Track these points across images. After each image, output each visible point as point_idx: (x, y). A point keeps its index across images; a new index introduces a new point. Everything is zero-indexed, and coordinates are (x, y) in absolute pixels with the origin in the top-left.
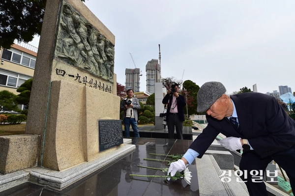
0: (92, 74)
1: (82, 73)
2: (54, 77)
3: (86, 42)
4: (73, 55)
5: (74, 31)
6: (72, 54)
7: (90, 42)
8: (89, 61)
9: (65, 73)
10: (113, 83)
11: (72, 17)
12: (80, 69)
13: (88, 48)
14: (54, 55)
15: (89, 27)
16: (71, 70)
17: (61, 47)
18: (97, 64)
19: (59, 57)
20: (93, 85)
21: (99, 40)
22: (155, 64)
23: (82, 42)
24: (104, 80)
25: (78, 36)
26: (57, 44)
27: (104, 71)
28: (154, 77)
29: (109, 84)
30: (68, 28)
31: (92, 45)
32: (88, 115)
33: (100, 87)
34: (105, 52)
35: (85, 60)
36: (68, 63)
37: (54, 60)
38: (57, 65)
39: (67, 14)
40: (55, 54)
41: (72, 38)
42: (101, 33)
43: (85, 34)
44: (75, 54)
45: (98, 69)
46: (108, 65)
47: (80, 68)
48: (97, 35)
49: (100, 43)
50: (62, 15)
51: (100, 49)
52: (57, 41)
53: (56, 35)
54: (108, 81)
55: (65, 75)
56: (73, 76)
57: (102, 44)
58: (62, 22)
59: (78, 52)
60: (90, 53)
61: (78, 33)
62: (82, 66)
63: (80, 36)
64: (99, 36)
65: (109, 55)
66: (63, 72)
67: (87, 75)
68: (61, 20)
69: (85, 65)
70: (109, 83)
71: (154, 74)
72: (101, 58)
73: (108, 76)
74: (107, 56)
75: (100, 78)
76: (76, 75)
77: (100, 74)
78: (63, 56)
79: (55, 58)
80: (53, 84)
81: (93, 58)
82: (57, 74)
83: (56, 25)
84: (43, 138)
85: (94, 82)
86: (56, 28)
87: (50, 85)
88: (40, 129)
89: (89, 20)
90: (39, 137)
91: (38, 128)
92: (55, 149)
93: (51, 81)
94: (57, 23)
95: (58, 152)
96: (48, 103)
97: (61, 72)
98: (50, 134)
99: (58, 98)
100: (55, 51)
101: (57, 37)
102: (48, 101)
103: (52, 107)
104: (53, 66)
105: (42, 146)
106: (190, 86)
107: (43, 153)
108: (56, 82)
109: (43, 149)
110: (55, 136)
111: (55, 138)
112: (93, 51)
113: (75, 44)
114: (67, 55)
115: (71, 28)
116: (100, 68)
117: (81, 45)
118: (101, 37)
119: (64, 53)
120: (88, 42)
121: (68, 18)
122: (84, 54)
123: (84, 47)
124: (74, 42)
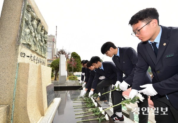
1: (33, 54)
2: (20, 60)
3: (36, 32)
4: (30, 41)
9: (25, 54)
10: (46, 58)
11: (31, 14)
14: (20, 42)
16: (28, 52)
17: (24, 36)
18: (40, 47)
20: (38, 62)
23: (34, 32)
24: (43, 57)
25: (32, 27)
26: (22, 34)
30: (28, 22)
31: (38, 33)
33: (40, 62)
34: (44, 37)
37: (20, 46)
38: (22, 49)
39: (28, 11)
40: (21, 41)
41: (29, 29)
42: (43, 25)
45: (40, 50)
47: (33, 51)
48: (41, 26)
50: (26, 12)
51: (42, 36)
52: (22, 31)
53: (21, 27)
54: (44, 57)
55: (25, 57)
56: (29, 57)
58: (26, 18)
59: (32, 39)
60: (38, 39)
61: (32, 25)
62: (33, 49)
64: (43, 27)
65: (45, 39)
66: (24, 54)
67: (35, 55)
68: (25, 15)
70: (44, 59)
73: (44, 54)
74: (45, 41)
75: (41, 56)
76: (30, 56)
77: (42, 53)
78: (25, 43)
79: (21, 44)
80: (20, 65)
82: (21, 56)
83: (21, 19)
84: (11, 107)
85: (38, 59)
86: (20, 21)
87: (18, 65)
88: (7, 100)
89: (38, 16)
90: (7, 107)
91: (5, 100)
92: (27, 114)
93: (18, 62)
94: (21, 17)
95: (29, 115)
96: (16, 79)
97: (23, 55)
98: (20, 103)
99: (28, 76)
100: (20, 39)
101: (22, 29)
102: (16, 78)
103: (20, 82)
104: (19, 51)
105: (11, 113)
106: (75, 56)
107: (12, 119)
108: (24, 64)
109: (13, 115)
110: (26, 104)
111: (26, 106)
112: (39, 38)
113: (31, 33)
114: (27, 42)
115: (30, 22)
116: (41, 49)
117: (34, 34)
118: (43, 29)
119: (25, 40)
120: (37, 32)
121: (29, 14)
122: (35, 40)
123: (35, 35)
124: (31, 32)
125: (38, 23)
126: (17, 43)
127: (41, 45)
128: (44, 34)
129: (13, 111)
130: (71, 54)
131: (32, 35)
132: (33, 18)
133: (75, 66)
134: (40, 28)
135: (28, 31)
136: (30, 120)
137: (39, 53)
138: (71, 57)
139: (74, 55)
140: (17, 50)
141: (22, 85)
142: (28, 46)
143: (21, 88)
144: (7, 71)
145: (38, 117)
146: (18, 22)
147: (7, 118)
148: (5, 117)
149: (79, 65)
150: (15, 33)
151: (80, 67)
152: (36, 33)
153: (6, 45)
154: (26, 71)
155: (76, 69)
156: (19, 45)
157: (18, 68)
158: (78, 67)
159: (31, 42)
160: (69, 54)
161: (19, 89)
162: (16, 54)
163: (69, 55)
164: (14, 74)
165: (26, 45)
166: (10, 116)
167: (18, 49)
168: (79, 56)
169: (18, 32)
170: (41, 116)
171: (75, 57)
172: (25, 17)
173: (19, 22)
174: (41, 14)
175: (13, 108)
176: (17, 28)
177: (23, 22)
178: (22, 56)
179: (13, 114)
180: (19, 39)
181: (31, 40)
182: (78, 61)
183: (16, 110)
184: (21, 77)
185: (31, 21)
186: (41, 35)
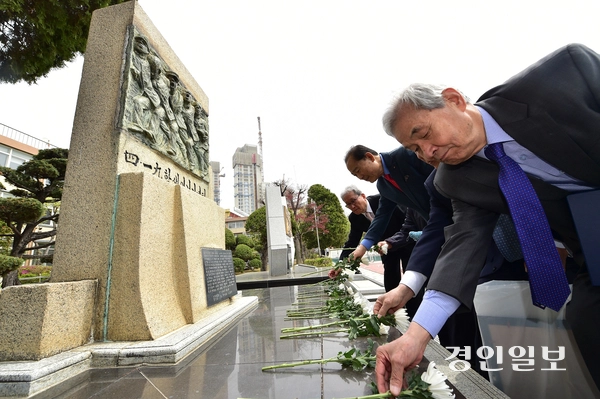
0: (178, 165)
1: (163, 162)
2: (123, 167)
3: (167, 106)
4: (150, 128)
5: (150, 85)
6: (147, 126)
7: (174, 105)
8: (174, 141)
9: (138, 159)
10: (208, 183)
11: (148, 59)
12: (160, 154)
13: (171, 117)
14: (122, 125)
15: (173, 78)
16: (148, 156)
17: (131, 112)
18: (184, 147)
19: (130, 130)
21: (186, 103)
22: (250, 154)
23: (162, 105)
24: (195, 176)
25: (156, 94)
26: (126, 106)
27: (195, 160)
28: (249, 179)
29: (203, 185)
30: (142, 79)
31: (176, 111)
32: (187, 238)
34: (196, 125)
35: (168, 139)
36: (143, 142)
37: (122, 135)
38: (128, 144)
39: (139, 53)
40: (124, 124)
41: (147, 96)
42: (189, 90)
43: (166, 92)
44: (153, 126)
45: (186, 155)
46: (200, 150)
48: (183, 94)
49: (188, 108)
50: (133, 53)
51: (188, 119)
52: (126, 100)
53: (123, 91)
54: (201, 179)
55: (138, 164)
56: (150, 167)
57: (191, 111)
58: (134, 67)
59: (158, 122)
60: (175, 126)
61: (156, 88)
62: (163, 149)
63: (158, 93)
65: (201, 130)
66: (135, 158)
67: (171, 166)
68: (131, 63)
69: (168, 147)
70: (203, 183)
71: (249, 173)
72: (190, 135)
73: (200, 169)
74: (199, 133)
75: (190, 172)
76: (154, 165)
77: (191, 165)
78: (137, 129)
79: (124, 131)
80: (122, 180)
81: (178, 135)
82: (127, 161)
83: (122, 71)
84: (105, 285)
85: (181, 180)
86: (122, 77)
87: (117, 181)
88: (95, 268)
89: (171, 66)
90: (95, 283)
91: (91, 267)
92: (140, 301)
93: (119, 174)
94: (123, 68)
95: (145, 306)
96: (114, 215)
97: (133, 158)
98: (123, 274)
99: (140, 205)
100: (123, 118)
101: (126, 94)
102: (115, 211)
103: (124, 222)
104: (121, 146)
105: (103, 301)
106: (320, 196)
107: (106, 314)
108: (131, 175)
110: (137, 276)
111: (138, 280)
112: (178, 123)
113: (152, 107)
114: (144, 127)
115: (147, 79)
116: (188, 153)
117: (161, 111)
118: (190, 99)
119: (136, 122)
121: (142, 60)
122: (166, 127)
123: (166, 114)
124: (152, 105)
125: (172, 84)
126: (116, 129)
127: (187, 144)
128: (196, 115)
129: (108, 293)
130: (306, 192)
131: (156, 114)
132: (154, 71)
133: (323, 227)
134: (179, 99)
135: (143, 101)
136: (148, 319)
137: (182, 163)
138: (309, 201)
139: (318, 192)
140: (115, 145)
141: (127, 231)
142: (146, 140)
143: (125, 236)
144: (95, 197)
146: (117, 80)
147: (95, 312)
150: (111, 106)
151: (341, 231)
152: (169, 109)
153: (93, 137)
154: (137, 193)
155: (330, 240)
156: (120, 133)
157: (118, 188)
158: (334, 229)
159: (152, 129)
160: (300, 193)
161: (121, 239)
162: (115, 154)
163: (302, 195)
164: (109, 204)
165: (138, 135)
166: (101, 307)
167: (118, 143)
169: (117, 104)
170: (183, 322)
171: (322, 198)
172: (132, 66)
173: (119, 80)
174: (181, 64)
175: (108, 287)
176: (115, 94)
177: (127, 79)
179: (107, 302)
180: (120, 117)
181: (155, 125)
182: (332, 211)
183: (114, 292)
184: (125, 209)
185: (152, 79)
186: (186, 118)
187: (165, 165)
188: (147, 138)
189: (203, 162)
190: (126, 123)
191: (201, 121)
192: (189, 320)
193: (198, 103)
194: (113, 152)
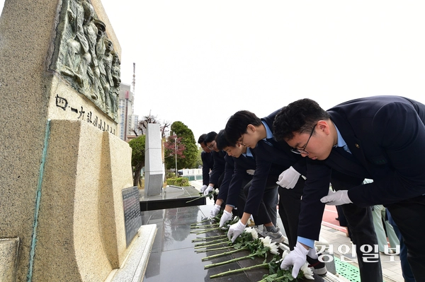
0: (98, 109)
1: (87, 105)
2: (54, 113)
3: (93, 52)
4: (79, 72)
5: (82, 31)
6: (77, 70)
7: (98, 52)
8: (96, 86)
9: (67, 103)
10: (116, 124)
11: (83, 5)
12: (85, 98)
13: (96, 63)
14: (55, 68)
15: (101, 27)
16: (75, 100)
17: (64, 55)
18: (103, 92)
21: (108, 50)
22: (124, 91)
23: (90, 51)
24: (109, 118)
25: (86, 39)
26: (61, 48)
27: (109, 102)
28: (122, 110)
29: (113, 126)
30: (76, 23)
31: (99, 58)
34: (112, 71)
35: (92, 83)
36: (72, 86)
37: (55, 78)
38: (59, 87)
40: (58, 66)
41: (79, 41)
42: (109, 39)
43: (94, 39)
44: (82, 70)
45: (104, 99)
46: (114, 94)
47: (87, 97)
48: (105, 43)
49: (108, 56)
51: (107, 66)
52: (62, 42)
53: (58, 33)
54: (113, 120)
55: (67, 108)
56: (76, 111)
57: (110, 59)
58: (71, 11)
59: (86, 68)
60: (97, 71)
62: (88, 94)
63: (88, 39)
64: (110, 45)
65: (116, 77)
66: (64, 102)
67: (92, 109)
68: (68, 6)
69: (91, 92)
70: (113, 124)
71: (122, 106)
72: (108, 81)
73: (112, 112)
74: (115, 80)
75: (106, 115)
76: (79, 109)
77: (107, 109)
78: (69, 73)
79: (57, 74)
80: (54, 126)
81: (99, 81)
82: (57, 105)
83: (58, 12)
84: (28, 244)
85: (99, 122)
86: (57, 18)
87: (48, 127)
88: (16, 225)
89: (99, 16)
90: (16, 242)
92: (74, 260)
93: (49, 120)
94: (59, 9)
96: (42, 165)
97: (62, 103)
98: (52, 231)
99: (76, 156)
100: (56, 60)
101: (61, 36)
102: (43, 160)
103: (55, 173)
104: (53, 90)
105: (25, 262)
106: (180, 130)
107: (30, 277)
109: (31, 267)
110: (71, 233)
111: (72, 237)
112: (100, 69)
113: (82, 52)
114: (74, 71)
115: (80, 24)
116: (106, 97)
117: (88, 56)
118: (111, 49)
119: (69, 66)
120: (96, 53)
121: (78, 5)
122: (91, 72)
123: (92, 60)
124: (82, 49)
125: (99, 33)
126: (48, 70)
127: (105, 89)
128: (113, 62)
129: (33, 253)
131: (85, 59)
132: (87, 17)
133: (181, 153)
134: (102, 46)
135: (75, 44)
137: (101, 106)
138: (172, 133)
139: (179, 127)
140: (46, 88)
141: (59, 181)
142: (75, 84)
143: (56, 189)
144: (17, 143)
145: (104, 272)
146: (51, 19)
147: (14, 275)
148: (10, 272)
149: (191, 151)
150: (43, 45)
151: (193, 157)
152: (94, 56)
153: (17, 74)
154: (72, 143)
155: (184, 163)
156: (52, 76)
157: (48, 136)
158: (188, 155)
159: (81, 74)
160: (165, 126)
161: (50, 192)
162: (45, 97)
163: (166, 129)
164: (36, 152)
165: (69, 79)
166: (22, 270)
167: (50, 86)
168: (190, 131)
169: (50, 44)
170: (110, 268)
171: (181, 132)
172: (69, 9)
173: (53, 20)
174: (106, 15)
175: (33, 247)
176: (48, 33)
177: (63, 21)
178: (59, 104)
179: (31, 263)
180: (54, 59)
181: (84, 70)
182: (188, 142)
183: (41, 250)
184: (57, 159)
185: (84, 25)
186: (106, 64)
187: (89, 109)
188: (76, 82)
189: (115, 106)
190: (60, 67)
191: (116, 68)
192: (115, 265)
193: (116, 52)
194: (43, 95)
